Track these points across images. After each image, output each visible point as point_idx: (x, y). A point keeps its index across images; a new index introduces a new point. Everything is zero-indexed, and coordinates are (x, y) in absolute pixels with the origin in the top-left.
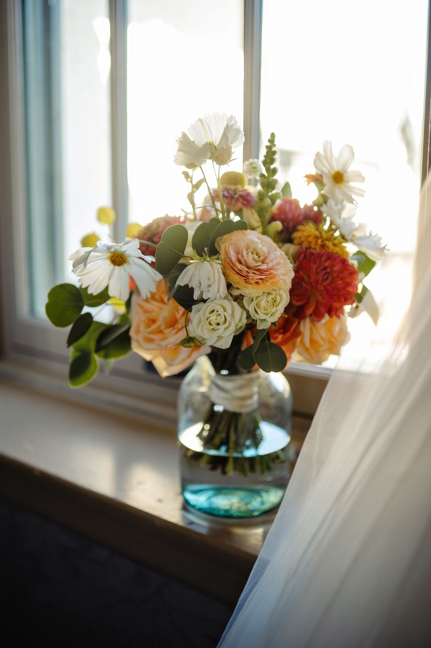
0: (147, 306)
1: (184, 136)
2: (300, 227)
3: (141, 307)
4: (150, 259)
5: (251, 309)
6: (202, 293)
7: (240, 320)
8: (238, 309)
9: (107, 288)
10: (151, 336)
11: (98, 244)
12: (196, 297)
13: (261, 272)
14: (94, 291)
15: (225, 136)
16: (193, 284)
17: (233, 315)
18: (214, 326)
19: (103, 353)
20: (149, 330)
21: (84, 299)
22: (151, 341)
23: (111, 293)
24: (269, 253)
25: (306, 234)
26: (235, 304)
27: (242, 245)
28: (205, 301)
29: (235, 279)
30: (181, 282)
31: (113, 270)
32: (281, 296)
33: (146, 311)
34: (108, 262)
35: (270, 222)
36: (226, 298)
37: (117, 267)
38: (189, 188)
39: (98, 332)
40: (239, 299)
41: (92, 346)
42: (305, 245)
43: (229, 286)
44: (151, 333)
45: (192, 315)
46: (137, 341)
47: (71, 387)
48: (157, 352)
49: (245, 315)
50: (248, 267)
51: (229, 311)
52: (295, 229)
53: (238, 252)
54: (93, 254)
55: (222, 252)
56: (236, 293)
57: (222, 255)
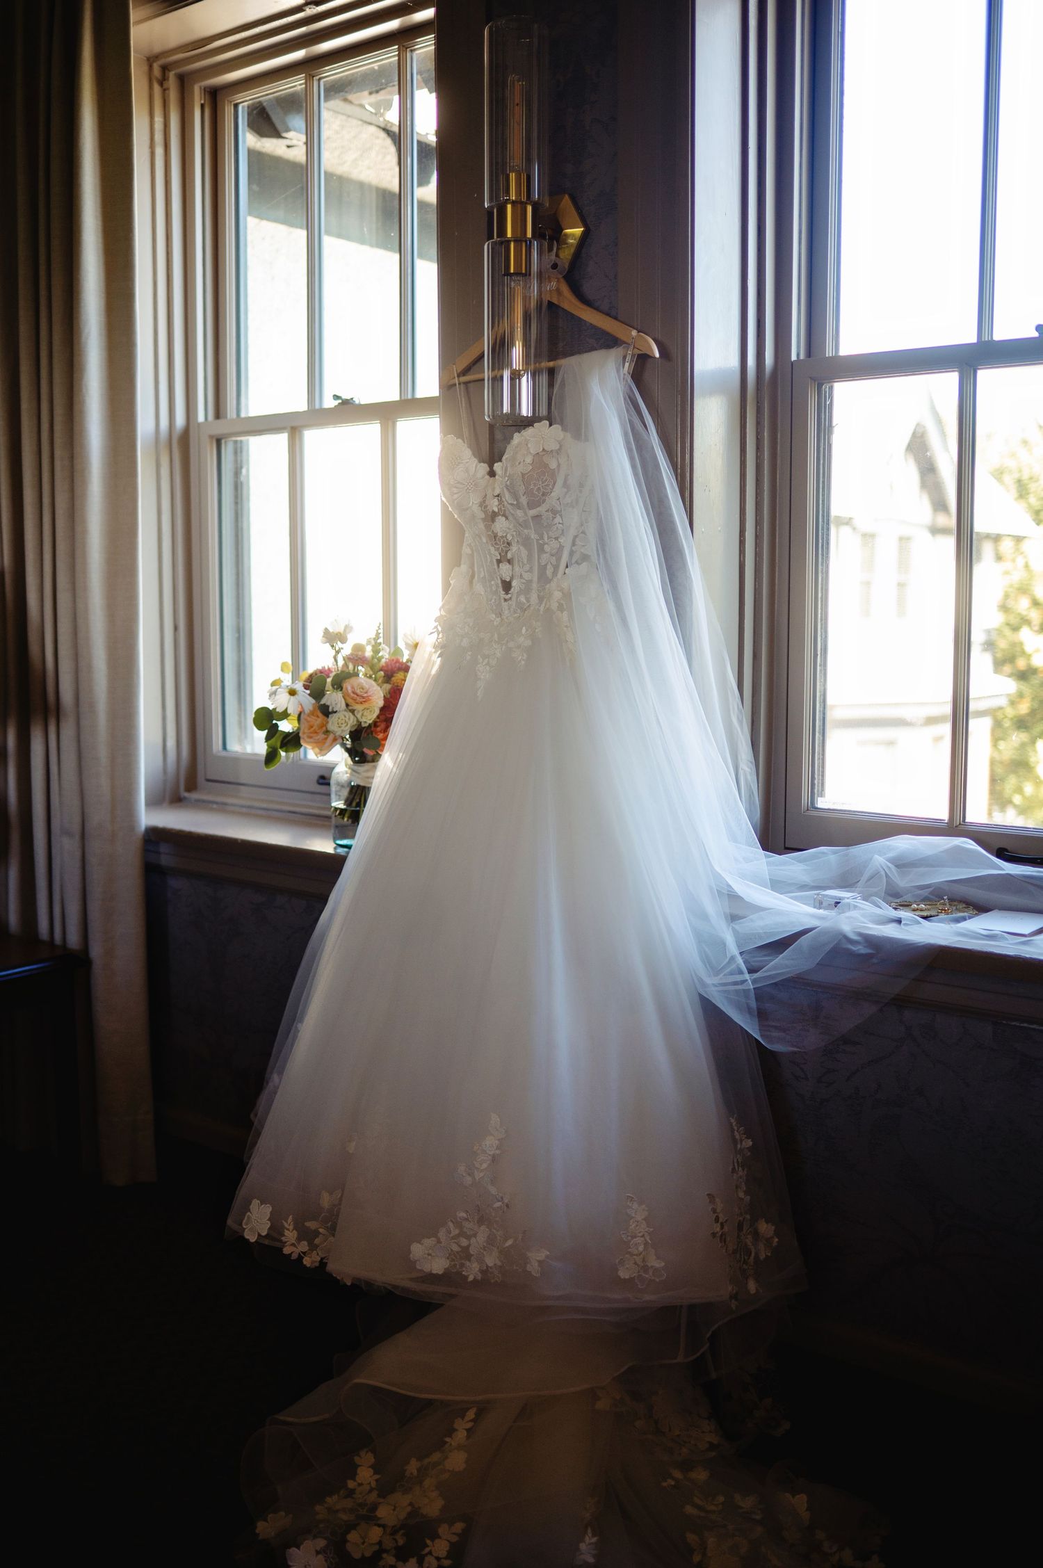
0: (309, 719)
1: (326, 629)
2: (395, 675)
3: (306, 720)
4: (308, 692)
5: (359, 716)
6: (333, 708)
7: (353, 722)
8: (352, 716)
9: (286, 709)
10: (312, 735)
11: (282, 684)
12: (330, 710)
13: (363, 697)
14: (280, 710)
15: (345, 630)
16: (328, 704)
17: (349, 719)
18: (340, 725)
19: (284, 749)
20: (310, 731)
21: (274, 715)
22: (311, 737)
23: (289, 712)
24: (369, 688)
25: (397, 678)
26: (351, 714)
27: (355, 685)
28: (336, 712)
29: (350, 701)
30: (323, 702)
31: (290, 699)
32: (374, 710)
33: (308, 722)
34: (287, 694)
35: (378, 672)
36: (345, 710)
37: (292, 697)
38: (333, 652)
39: (282, 737)
40: (353, 711)
41: (279, 744)
42: (396, 684)
43: (347, 705)
44: (311, 733)
45: (329, 719)
46: (303, 738)
47: (266, 769)
48: (315, 745)
49: (355, 719)
50: (358, 695)
51: (347, 717)
52: (392, 676)
53: (353, 688)
54: (279, 690)
55: (344, 687)
56: (350, 708)
57: (344, 689)
